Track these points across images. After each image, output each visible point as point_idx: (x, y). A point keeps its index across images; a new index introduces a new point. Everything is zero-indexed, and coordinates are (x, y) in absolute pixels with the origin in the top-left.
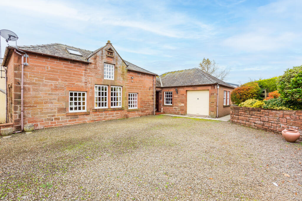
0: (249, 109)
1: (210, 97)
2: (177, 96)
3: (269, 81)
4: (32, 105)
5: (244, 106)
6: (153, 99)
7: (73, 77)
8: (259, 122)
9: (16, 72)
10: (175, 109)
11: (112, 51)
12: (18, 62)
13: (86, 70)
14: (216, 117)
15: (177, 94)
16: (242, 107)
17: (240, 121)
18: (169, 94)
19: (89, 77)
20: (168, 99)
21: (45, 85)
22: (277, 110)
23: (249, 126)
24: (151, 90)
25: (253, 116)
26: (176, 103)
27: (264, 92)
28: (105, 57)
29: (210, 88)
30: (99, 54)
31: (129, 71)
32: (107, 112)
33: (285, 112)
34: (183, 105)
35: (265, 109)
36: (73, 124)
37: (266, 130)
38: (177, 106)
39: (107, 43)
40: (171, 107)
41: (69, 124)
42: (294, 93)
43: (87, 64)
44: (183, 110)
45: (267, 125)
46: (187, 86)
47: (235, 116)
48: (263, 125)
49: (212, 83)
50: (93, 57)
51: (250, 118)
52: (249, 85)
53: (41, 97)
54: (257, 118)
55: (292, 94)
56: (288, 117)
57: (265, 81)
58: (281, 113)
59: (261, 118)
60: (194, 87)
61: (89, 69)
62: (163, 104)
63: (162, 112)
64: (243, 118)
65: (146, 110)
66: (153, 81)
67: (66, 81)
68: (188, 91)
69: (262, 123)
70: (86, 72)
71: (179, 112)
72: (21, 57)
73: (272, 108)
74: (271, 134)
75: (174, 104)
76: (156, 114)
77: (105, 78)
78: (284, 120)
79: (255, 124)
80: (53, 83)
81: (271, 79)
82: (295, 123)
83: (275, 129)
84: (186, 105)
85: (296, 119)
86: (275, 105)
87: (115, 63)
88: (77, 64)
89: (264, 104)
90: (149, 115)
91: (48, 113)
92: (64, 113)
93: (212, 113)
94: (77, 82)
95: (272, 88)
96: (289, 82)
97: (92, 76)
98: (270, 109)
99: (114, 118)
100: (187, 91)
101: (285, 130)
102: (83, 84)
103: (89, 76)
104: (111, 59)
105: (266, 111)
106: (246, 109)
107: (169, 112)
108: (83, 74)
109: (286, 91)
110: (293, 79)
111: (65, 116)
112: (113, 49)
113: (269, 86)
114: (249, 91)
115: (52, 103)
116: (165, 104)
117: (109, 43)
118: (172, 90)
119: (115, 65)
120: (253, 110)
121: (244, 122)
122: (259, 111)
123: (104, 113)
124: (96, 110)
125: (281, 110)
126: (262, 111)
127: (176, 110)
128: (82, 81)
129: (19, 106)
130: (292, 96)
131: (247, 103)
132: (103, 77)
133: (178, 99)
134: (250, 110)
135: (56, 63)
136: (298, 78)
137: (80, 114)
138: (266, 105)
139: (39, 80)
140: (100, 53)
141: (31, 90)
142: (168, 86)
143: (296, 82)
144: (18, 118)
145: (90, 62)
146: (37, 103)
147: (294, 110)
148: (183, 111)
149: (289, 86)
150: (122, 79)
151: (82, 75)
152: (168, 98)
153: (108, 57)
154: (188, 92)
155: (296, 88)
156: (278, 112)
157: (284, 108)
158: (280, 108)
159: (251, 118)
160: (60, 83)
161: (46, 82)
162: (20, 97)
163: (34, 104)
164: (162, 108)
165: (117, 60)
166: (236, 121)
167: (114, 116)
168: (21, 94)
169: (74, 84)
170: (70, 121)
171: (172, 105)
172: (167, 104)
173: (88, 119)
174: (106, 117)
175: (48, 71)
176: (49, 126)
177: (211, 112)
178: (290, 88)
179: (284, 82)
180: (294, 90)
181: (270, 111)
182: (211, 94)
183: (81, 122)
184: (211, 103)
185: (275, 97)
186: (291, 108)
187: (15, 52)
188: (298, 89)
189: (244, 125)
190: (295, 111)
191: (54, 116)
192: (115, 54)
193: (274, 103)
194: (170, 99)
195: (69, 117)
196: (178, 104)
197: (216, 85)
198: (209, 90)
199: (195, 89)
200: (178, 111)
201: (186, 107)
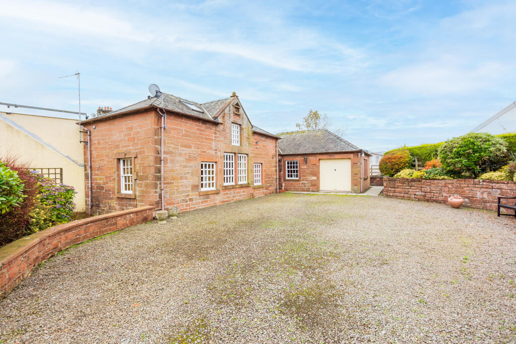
0: (407, 179)
1: (352, 167)
2: (305, 167)
3: (420, 148)
4: (169, 181)
5: (402, 176)
6: (276, 170)
7: (204, 142)
8: (420, 193)
9: (156, 137)
10: (303, 184)
11: (239, 106)
12: (157, 125)
13: (215, 134)
14: (361, 192)
15: (306, 163)
16: (399, 178)
17: (398, 194)
18: (294, 163)
19: (219, 143)
20: (291, 171)
21: (180, 154)
22: (439, 179)
23: (409, 199)
24: (274, 159)
25: (413, 188)
26: (304, 176)
27: (414, 161)
28: (232, 115)
29: (352, 156)
30: (227, 111)
31: (255, 133)
32: (235, 189)
33: (447, 181)
34: (315, 178)
35: (427, 179)
36: (205, 207)
37: (428, 201)
38: (306, 181)
39: (232, 95)
40: (297, 182)
41: (201, 206)
42: (456, 163)
43: (216, 124)
44: (315, 185)
45: (428, 195)
46: (320, 154)
47: (390, 189)
48: (425, 196)
49: (355, 150)
50: (221, 115)
51: (409, 190)
52: (399, 153)
53: (177, 171)
54: (418, 189)
55: (454, 164)
56: (450, 186)
57: (415, 148)
58: (443, 182)
59: (422, 189)
60: (330, 155)
61: (219, 131)
62: (285, 178)
63: (283, 189)
64: (401, 190)
65: (270, 186)
66: (276, 146)
67: (198, 148)
68: (321, 159)
69: (423, 194)
70: (216, 135)
71: (310, 189)
72: (161, 118)
73: (434, 177)
74: (434, 204)
75: (302, 177)
76: (279, 192)
77: (233, 144)
78: (446, 189)
79: (416, 196)
80: (187, 151)
81: (422, 146)
82: (456, 191)
83: (437, 199)
84: (318, 178)
85: (457, 186)
86: (437, 174)
87: (241, 123)
88: (208, 125)
89: (425, 174)
90: (273, 193)
91: (184, 192)
92: (197, 191)
93: (356, 188)
94: (208, 149)
95: (424, 156)
96: (451, 152)
97: (221, 141)
98: (432, 179)
99: (241, 198)
100: (319, 159)
101: (451, 198)
102: (213, 152)
103: (218, 141)
104: (238, 118)
105: (428, 181)
106: (404, 181)
107: (294, 189)
108: (213, 138)
109: (449, 161)
110: (456, 149)
111: (198, 196)
112: (240, 105)
113: (420, 154)
114: (401, 160)
115: (186, 178)
116: (287, 178)
117: (234, 95)
118: (298, 159)
119: (240, 125)
120: (413, 180)
121: (402, 195)
122: (419, 181)
123: (232, 191)
124: (225, 187)
125: (443, 179)
126: (423, 181)
127: (305, 186)
128: (212, 148)
129: (158, 182)
130: (454, 166)
131: (405, 173)
132: (231, 142)
133: (308, 171)
134: (410, 181)
135: (190, 124)
136: (460, 149)
137: (212, 193)
138: (428, 175)
139: (175, 148)
140: (228, 108)
141: (169, 161)
142: (291, 153)
143: (458, 152)
144: (158, 199)
145: (219, 122)
146: (173, 179)
147: (454, 178)
148: (315, 187)
149: (452, 156)
150: (248, 145)
151: (211, 140)
152: (292, 169)
153: (236, 114)
154: (321, 161)
155: (458, 158)
156: (440, 181)
157: (446, 177)
158: (443, 177)
159: (411, 190)
160: (193, 150)
161: (181, 150)
162: (159, 171)
163: (172, 180)
164: (284, 184)
165: (243, 119)
166: (391, 194)
167: (241, 196)
168: (161, 167)
169: (205, 152)
170: (202, 202)
171: (298, 178)
172: (290, 178)
173: (218, 199)
174: (234, 197)
175: (183, 136)
176: (184, 209)
177: (354, 187)
178: (452, 158)
179: (446, 152)
180: (457, 159)
181: (432, 181)
182: (354, 164)
183: (212, 204)
184: (354, 175)
185: (434, 166)
186: (452, 177)
187: (158, 112)
188: (459, 159)
189: (403, 198)
190: (456, 180)
191: (188, 195)
192: (241, 110)
193: (436, 172)
194: (294, 171)
195: (201, 197)
196: (307, 177)
197: (360, 152)
198: (350, 158)
199: (332, 157)
200: (308, 186)
201: (319, 181)
